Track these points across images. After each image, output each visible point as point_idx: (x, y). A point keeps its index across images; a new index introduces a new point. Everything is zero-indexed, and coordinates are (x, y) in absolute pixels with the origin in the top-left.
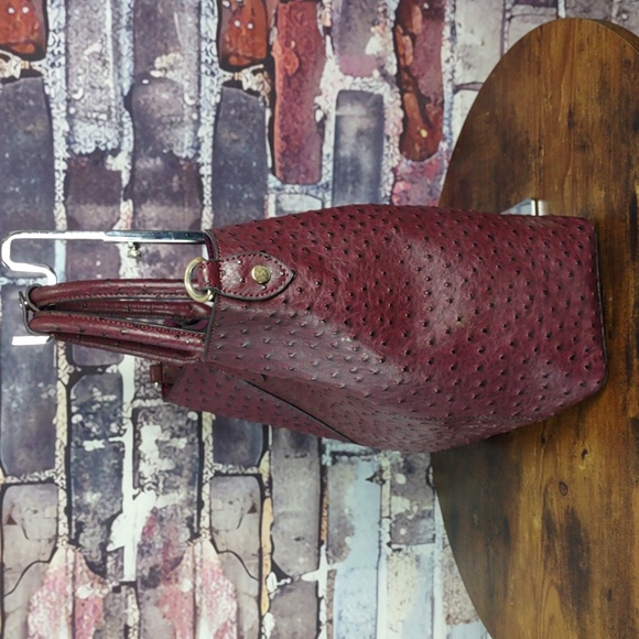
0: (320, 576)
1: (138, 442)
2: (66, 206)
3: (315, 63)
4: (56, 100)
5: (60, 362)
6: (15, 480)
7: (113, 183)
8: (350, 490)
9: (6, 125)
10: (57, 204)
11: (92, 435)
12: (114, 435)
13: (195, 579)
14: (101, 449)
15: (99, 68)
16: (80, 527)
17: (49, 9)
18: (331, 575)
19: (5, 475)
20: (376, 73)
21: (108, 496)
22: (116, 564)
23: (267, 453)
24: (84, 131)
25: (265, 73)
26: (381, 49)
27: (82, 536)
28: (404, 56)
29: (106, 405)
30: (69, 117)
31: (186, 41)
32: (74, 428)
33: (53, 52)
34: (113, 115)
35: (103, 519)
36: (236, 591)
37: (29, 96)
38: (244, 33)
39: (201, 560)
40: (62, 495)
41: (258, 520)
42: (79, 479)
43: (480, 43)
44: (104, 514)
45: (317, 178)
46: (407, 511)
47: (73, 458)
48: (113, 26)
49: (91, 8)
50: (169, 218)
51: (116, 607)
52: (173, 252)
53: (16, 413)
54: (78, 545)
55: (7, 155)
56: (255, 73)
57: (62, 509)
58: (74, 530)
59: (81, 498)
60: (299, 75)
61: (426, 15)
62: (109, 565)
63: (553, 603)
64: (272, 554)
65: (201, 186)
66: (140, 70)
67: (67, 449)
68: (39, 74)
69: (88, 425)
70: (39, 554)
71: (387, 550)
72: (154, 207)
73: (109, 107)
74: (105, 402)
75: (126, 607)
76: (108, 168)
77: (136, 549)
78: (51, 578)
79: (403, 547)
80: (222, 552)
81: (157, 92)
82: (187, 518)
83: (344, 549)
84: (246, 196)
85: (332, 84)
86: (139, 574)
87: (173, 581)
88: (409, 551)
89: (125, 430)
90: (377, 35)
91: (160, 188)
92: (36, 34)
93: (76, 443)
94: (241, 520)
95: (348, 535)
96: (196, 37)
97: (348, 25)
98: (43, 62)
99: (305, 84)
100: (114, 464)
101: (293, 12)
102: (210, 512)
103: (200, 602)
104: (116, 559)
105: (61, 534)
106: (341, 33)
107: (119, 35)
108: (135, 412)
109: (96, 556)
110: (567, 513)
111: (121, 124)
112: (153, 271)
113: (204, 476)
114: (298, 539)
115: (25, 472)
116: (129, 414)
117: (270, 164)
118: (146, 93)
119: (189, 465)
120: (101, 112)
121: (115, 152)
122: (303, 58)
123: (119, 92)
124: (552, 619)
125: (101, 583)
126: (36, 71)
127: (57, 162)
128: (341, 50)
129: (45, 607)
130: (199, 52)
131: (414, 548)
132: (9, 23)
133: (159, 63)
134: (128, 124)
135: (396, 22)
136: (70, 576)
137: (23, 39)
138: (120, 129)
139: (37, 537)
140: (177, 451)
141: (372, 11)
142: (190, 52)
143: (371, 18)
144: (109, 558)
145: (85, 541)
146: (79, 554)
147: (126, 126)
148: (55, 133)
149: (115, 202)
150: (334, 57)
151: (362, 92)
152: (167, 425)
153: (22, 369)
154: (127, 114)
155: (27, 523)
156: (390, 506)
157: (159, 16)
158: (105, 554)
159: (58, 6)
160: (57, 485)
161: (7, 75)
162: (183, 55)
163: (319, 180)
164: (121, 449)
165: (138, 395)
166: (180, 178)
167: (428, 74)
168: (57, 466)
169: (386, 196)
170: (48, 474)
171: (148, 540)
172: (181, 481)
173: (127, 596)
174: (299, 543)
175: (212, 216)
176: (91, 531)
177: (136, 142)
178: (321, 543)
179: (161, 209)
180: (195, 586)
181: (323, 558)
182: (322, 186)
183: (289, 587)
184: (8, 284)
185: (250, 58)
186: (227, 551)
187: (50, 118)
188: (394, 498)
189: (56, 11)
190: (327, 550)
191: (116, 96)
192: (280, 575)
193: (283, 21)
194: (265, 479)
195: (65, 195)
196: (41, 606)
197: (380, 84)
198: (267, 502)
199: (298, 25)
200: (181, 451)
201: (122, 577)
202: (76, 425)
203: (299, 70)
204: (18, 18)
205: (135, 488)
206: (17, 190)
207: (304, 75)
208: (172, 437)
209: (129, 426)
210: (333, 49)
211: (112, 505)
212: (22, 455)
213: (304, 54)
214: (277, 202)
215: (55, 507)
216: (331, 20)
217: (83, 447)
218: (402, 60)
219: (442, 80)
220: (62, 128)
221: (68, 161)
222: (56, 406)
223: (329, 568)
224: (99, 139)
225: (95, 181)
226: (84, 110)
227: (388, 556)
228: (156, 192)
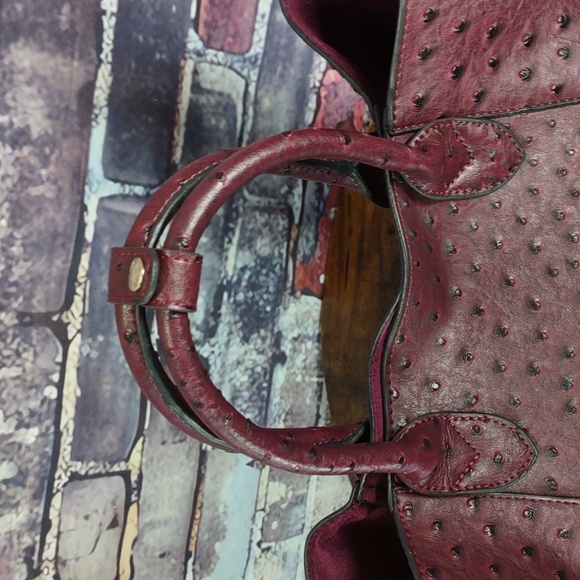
8: (229, 480)
23: (141, 439)
41: (119, 537)
45: (246, 46)
46: (282, 498)
50: (48, 73)
52: (50, 131)
65: (100, 30)
71: (256, 551)
72: (28, 49)
82: (26, 550)
83: (213, 558)
84: (158, 56)
88: (278, 549)
91: (41, 20)
94: (97, 540)
95: (218, 540)
102: (58, 536)
112: (17, 159)
113: (56, 483)
114: (162, 556)
117: (193, 14)
119: (37, 469)
131: (283, 543)
140: (23, 448)
152: (12, 410)
156: (266, 495)
163: (248, 51)
166: (73, 10)
169: (315, 87)
172: (23, 494)
174: (165, 560)
175: (110, 79)
178: (188, 555)
179: (39, 56)
182: (250, 59)
188: (271, 484)
190: (194, 564)
194: (134, 478)
198: (133, 509)
200: (28, 448)
208: (18, 428)
214: (195, 72)
227: (256, 559)
228: (35, 26)
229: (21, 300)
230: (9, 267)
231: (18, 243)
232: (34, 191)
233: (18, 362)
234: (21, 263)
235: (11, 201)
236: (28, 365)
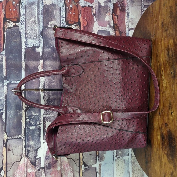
0: (97, 165)
1: (45, 127)
2: (25, 61)
3: (91, 23)
4: (22, 33)
5: (23, 104)
6: (10, 138)
7: (38, 55)
9: (9, 40)
10: (22, 61)
11: (32, 125)
12: (38, 125)
13: (61, 166)
14: (34, 129)
15: (34, 25)
16: (29, 151)
17: (21, 9)
18: (100, 165)
19: (8, 136)
20: (108, 26)
21: (36, 142)
22: (39, 162)
24: (30, 41)
25: (78, 26)
26: (109, 19)
27: (29, 154)
28: (115, 21)
29: (36, 116)
30: (26, 38)
31: (57, 17)
32: (27, 123)
33: (21, 21)
34: (38, 37)
35: (35, 149)
36: (73, 170)
37: (15, 32)
38: (72, 15)
39: (63, 161)
40: (24, 142)
42: (28, 137)
43: (135, 18)
44: (35, 148)
47: (27, 131)
48: (38, 14)
49: (32, 9)
50: (53, 64)
51: (39, 175)
53: (11, 119)
54: (28, 157)
55: (9, 48)
56: (75, 26)
57: (23, 146)
58: (27, 152)
59: (29, 143)
60: (87, 26)
61: (121, 10)
62: (37, 163)
63: (165, 159)
64: (83, 159)
66: (45, 25)
67: (25, 129)
68: (18, 26)
69: (31, 122)
70: (17, 159)
71: (115, 158)
72: (49, 61)
73: (37, 35)
74: (35, 115)
75: (42, 175)
76: (36, 51)
77: (44, 158)
78: (20, 166)
79: (120, 157)
80: (69, 159)
81: (49, 31)
83: (103, 157)
85: (96, 28)
86: (45, 165)
87: (55, 167)
88: (122, 158)
89: (41, 123)
90: (108, 16)
91: (50, 56)
92: (17, 16)
93: (28, 127)
95: (104, 154)
96: (60, 16)
97: (100, 13)
98: (19, 23)
99: (89, 28)
100: (38, 133)
101: (85, 10)
103: (63, 173)
104: (39, 161)
105: (23, 153)
106: (98, 15)
107: (39, 16)
108: (44, 118)
109: (33, 160)
110: (168, 132)
111: (40, 39)
112: (49, 79)
114: (90, 155)
115: (13, 135)
116: (42, 119)
118: (46, 31)
120: (34, 36)
121: (38, 47)
122: (88, 22)
123: (39, 31)
124: (165, 164)
125: (35, 168)
126: (17, 25)
127: (22, 50)
128: (98, 20)
129: (18, 175)
130: (61, 20)
132: (10, 13)
133: (50, 23)
134: (42, 39)
135: (113, 12)
136: (26, 166)
137: (14, 17)
138: (40, 41)
139: (16, 154)
141: (106, 9)
142: (58, 20)
143: (106, 11)
144: (37, 161)
145: (30, 155)
146: (28, 159)
147: (41, 40)
148: (22, 42)
149: (38, 60)
150: (96, 21)
151: (104, 30)
153: (12, 106)
154: (41, 37)
155: (14, 150)
157: (50, 11)
158: (36, 159)
159: (23, 9)
160: (22, 139)
161: (9, 27)
162: (56, 21)
164: (40, 129)
165: (45, 113)
166: (56, 54)
167: (122, 26)
168: (22, 134)
170: (20, 136)
171: (48, 155)
173: (42, 172)
174: (91, 156)
176: (32, 152)
177: (44, 44)
178: (97, 156)
179: (50, 62)
180: (61, 169)
181: (98, 160)
183: (88, 169)
184: (9, 83)
185: (74, 22)
186: (70, 158)
187: (21, 38)
189: (23, 10)
190: (98, 158)
191: (39, 32)
192: (85, 165)
193: (83, 12)
195: (25, 58)
196: (17, 175)
197: (109, 28)
199: (87, 13)
201: (41, 166)
202: (28, 122)
203: (87, 25)
204: (12, 12)
205: (44, 140)
206: (12, 57)
207: (88, 26)
209: (42, 122)
210: (96, 19)
211: (38, 145)
212: (12, 131)
213: (88, 21)
215: (22, 145)
216: (95, 12)
217: (30, 128)
218: (115, 22)
219: (125, 27)
220: (24, 40)
221: (25, 49)
222: (22, 116)
223: (99, 163)
224: (34, 43)
225: (33, 55)
226: (30, 36)
227: (116, 160)
228: (49, 57)
229: (52, 103)
230: (50, 97)
231: (51, 93)
232: (53, 84)
233: (53, 113)
234: (52, 96)
235: (48, 86)
236: (55, 114)
